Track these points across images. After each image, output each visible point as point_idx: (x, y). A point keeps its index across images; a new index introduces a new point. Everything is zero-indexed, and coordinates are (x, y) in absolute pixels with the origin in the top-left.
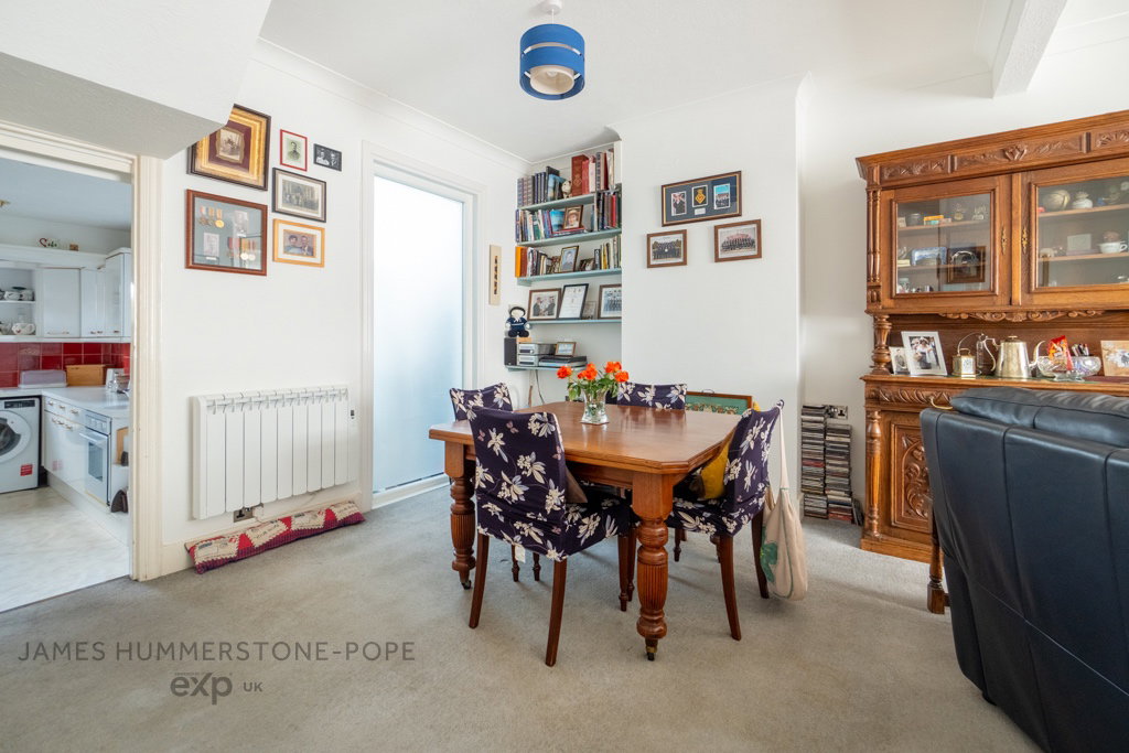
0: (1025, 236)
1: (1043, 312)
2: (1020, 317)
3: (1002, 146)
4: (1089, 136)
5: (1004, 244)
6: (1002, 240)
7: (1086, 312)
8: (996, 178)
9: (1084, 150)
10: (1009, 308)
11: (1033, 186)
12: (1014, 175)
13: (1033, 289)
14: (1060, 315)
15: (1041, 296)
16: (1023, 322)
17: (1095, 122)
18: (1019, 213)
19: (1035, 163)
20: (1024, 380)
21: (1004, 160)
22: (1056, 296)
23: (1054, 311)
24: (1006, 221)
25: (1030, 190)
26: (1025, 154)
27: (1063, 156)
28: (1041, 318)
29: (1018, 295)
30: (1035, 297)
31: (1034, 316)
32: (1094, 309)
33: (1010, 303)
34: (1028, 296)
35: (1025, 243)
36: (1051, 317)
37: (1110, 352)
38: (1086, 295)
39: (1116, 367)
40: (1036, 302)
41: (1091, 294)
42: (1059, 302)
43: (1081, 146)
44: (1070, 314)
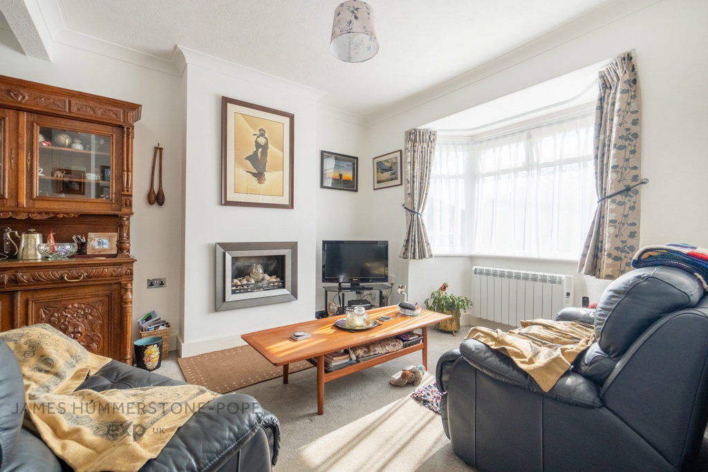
0: (29, 158)
1: (40, 213)
2: (23, 216)
3: (8, 87)
4: (70, 102)
5: (13, 161)
6: (11, 159)
7: (68, 214)
8: (6, 110)
9: (67, 110)
10: (14, 209)
11: (35, 125)
12: (21, 113)
13: (35, 197)
14: (52, 215)
15: (41, 202)
16: (26, 219)
17: (73, 94)
18: (24, 140)
19: (35, 108)
20: (40, 261)
21: (10, 98)
22: (52, 203)
23: (47, 213)
24: (14, 145)
25: (33, 126)
26: (25, 98)
27: (54, 110)
28: (38, 217)
29: (23, 200)
30: (36, 202)
31: (33, 215)
32: (72, 213)
33: (17, 206)
34: (31, 201)
35: (29, 163)
36: (45, 217)
37: (92, 239)
38: (70, 204)
39: (94, 249)
40: (37, 206)
41: (74, 203)
42: (52, 207)
43: (65, 106)
44: (58, 216)
